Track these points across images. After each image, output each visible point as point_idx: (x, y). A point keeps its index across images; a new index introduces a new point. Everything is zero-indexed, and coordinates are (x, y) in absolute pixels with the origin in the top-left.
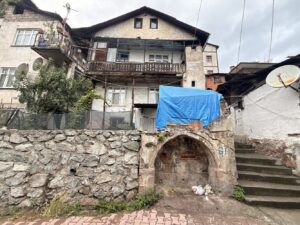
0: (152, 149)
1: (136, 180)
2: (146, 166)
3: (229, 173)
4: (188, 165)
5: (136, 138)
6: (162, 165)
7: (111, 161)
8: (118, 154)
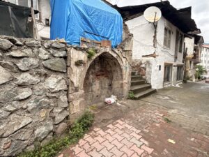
2: (76, 90)
5: (62, 54)
7: (25, 93)
8: (36, 79)
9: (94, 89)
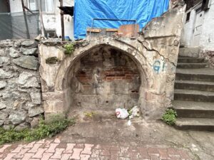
1: (38, 105)
2: (51, 89)
3: (162, 94)
5: (31, 51)
6: (80, 86)
9: (101, 92)
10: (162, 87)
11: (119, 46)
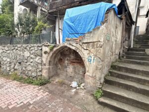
0: (47, 55)
1: (41, 71)
2: (45, 65)
4: (75, 68)
5: (40, 48)
6: (60, 66)
7: (32, 60)
8: (34, 57)
10: (93, 73)
11: (71, 47)
